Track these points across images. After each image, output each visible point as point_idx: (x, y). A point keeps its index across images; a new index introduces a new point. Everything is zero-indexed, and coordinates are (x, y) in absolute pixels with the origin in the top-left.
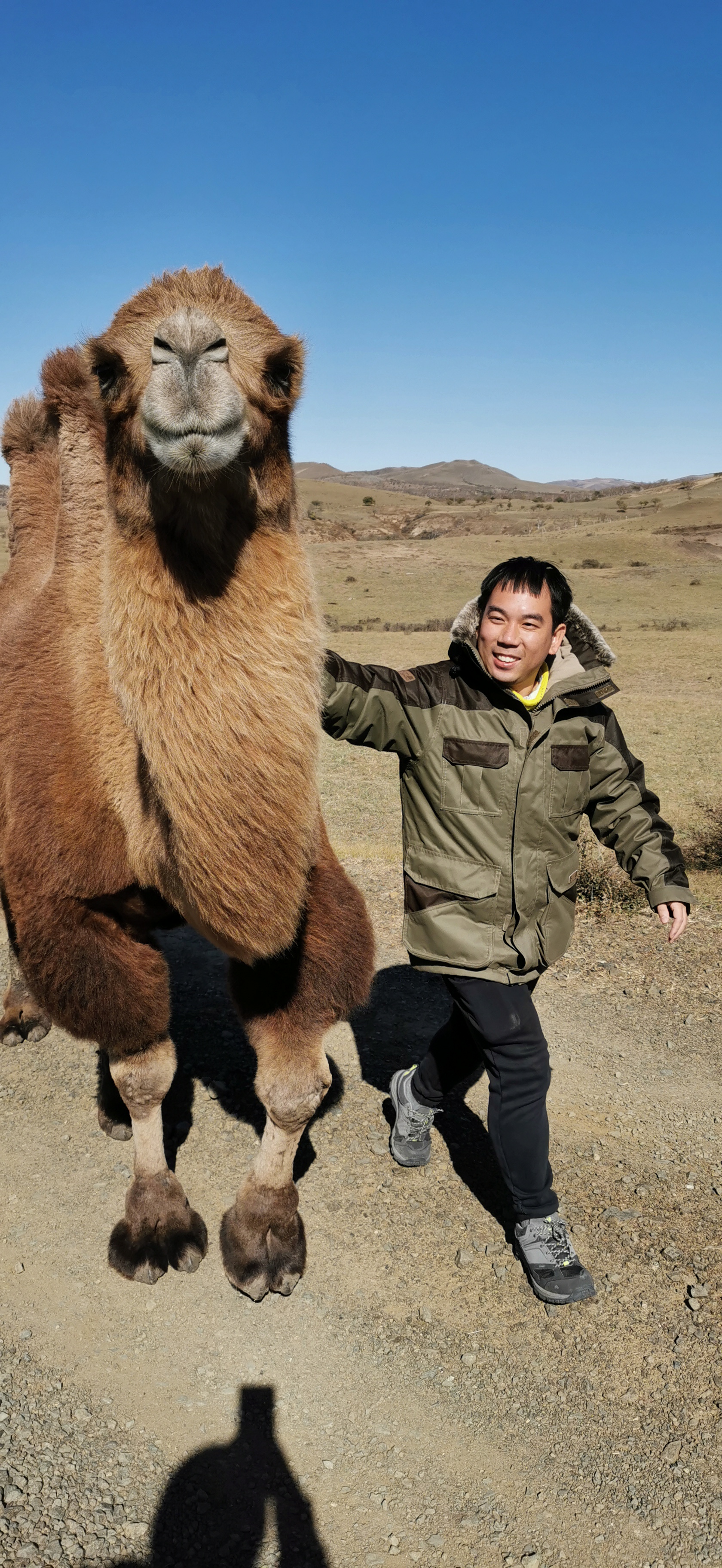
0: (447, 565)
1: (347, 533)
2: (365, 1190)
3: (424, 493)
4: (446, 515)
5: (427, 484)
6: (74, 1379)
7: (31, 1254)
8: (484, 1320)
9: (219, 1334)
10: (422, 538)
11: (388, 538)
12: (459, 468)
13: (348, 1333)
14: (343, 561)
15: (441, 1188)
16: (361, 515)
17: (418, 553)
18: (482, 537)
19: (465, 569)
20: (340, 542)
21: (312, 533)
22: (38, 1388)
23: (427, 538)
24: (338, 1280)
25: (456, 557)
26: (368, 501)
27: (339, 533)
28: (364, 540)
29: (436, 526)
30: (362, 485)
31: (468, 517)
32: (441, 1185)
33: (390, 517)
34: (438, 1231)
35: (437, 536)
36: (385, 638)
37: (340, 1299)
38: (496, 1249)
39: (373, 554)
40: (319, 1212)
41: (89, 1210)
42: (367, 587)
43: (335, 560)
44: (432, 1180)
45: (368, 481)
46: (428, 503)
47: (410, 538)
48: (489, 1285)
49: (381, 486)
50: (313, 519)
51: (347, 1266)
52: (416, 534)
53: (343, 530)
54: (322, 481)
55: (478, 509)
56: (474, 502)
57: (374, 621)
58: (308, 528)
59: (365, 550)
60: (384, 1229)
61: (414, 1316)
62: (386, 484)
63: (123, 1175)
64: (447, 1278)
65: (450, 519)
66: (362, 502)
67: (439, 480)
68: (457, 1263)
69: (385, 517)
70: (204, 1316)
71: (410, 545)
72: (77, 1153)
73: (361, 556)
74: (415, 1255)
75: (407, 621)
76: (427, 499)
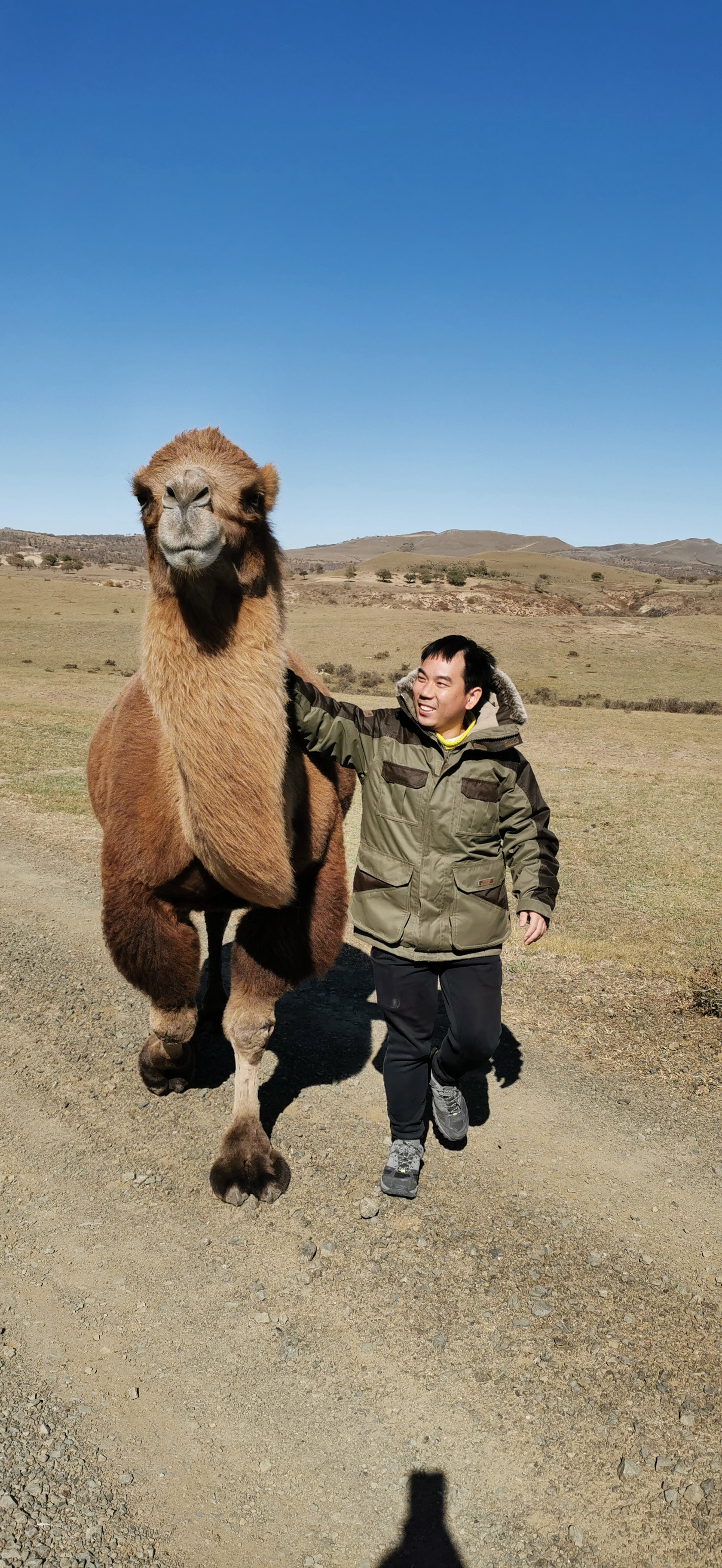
0: (674, 644)
1: (573, 608)
2: (520, 1360)
3: (655, 571)
4: (677, 593)
5: (658, 562)
6: (169, 1547)
7: (149, 1377)
8: (647, 1556)
9: (335, 1517)
10: (650, 616)
11: (615, 614)
12: (692, 546)
13: (482, 1543)
14: (567, 636)
15: (609, 1372)
16: (588, 590)
17: (644, 631)
18: (712, 617)
19: (692, 649)
20: (566, 616)
21: (538, 606)
22: (128, 1551)
23: (655, 616)
24: (478, 1471)
25: (683, 637)
26: (597, 576)
27: (565, 607)
28: (590, 615)
29: (665, 604)
30: (591, 560)
31: (698, 597)
32: (609, 1368)
33: (619, 593)
34: (601, 1428)
35: (666, 614)
36: (603, 715)
37: (478, 1496)
38: (668, 1463)
39: (598, 630)
40: (464, 1380)
41: (217, 1334)
42: (589, 662)
43: (558, 634)
44: (600, 1359)
45: (599, 557)
46: (659, 581)
47: (637, 616)
48: (656, 1510)
49: (610, 562)
50: (540, 592)
51: (490, 1454)
52: (644, 611)
53: (569, 604)
54: (551, 555)
55: (710, 589)
56: (707, 581)
57: (594, 697)
58: (534, 601)
59: (590, 626)
60: (537, 1415)
61: (563, 1535)
62: (616, 560)
63: (258, 1297)
64: (607, 1492)
65: (680, 598)
66: (590, 578)
67: (671, 558)
68: (620, 1474)
69: (613, 593)
70: (321, 1491)
71: (636, 623)
72: (214, 1261)
73: (585, 631)
74: (571, 1455)
75: (628, 698)
76: (657, 576)
